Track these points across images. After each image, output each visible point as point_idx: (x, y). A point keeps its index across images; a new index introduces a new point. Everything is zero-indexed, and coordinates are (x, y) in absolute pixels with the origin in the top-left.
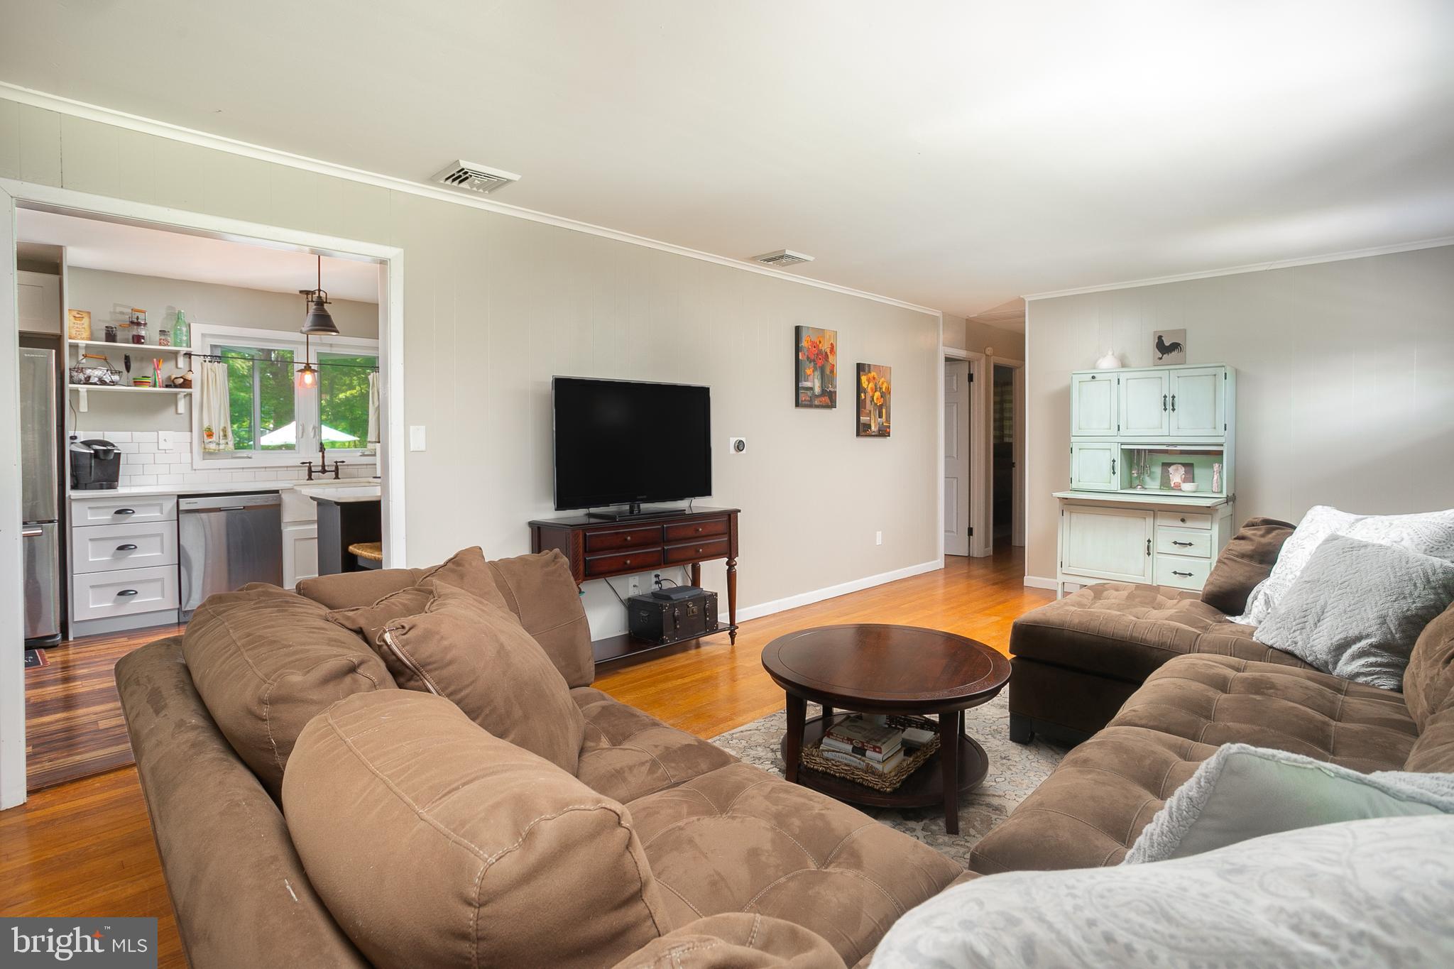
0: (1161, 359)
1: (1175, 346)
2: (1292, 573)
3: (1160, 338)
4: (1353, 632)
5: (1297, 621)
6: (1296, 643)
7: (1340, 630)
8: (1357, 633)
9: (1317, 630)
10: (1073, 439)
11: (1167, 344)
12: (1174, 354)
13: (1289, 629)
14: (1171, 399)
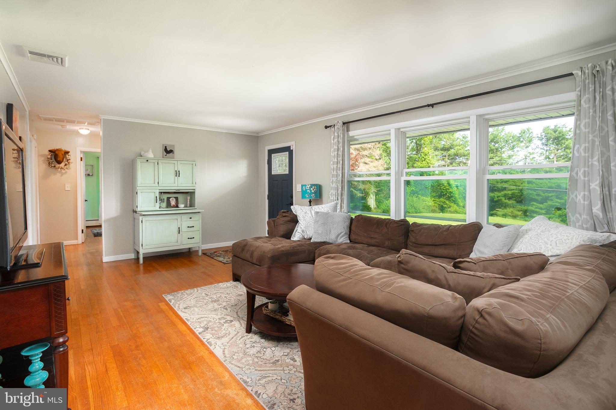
0: (166, 155)
1: (171, 151)
2: (309, 223)
3: (166, 147)
4: (339, 232)
5: (326, 233)
6: (327, 239)
7: (336, 233)
8: (340, 232)
9: (331, 234)
10: (138, 188)
11: (168, 150)
12: (171, 154)
13: (324, 236)
14: (178, 172)
